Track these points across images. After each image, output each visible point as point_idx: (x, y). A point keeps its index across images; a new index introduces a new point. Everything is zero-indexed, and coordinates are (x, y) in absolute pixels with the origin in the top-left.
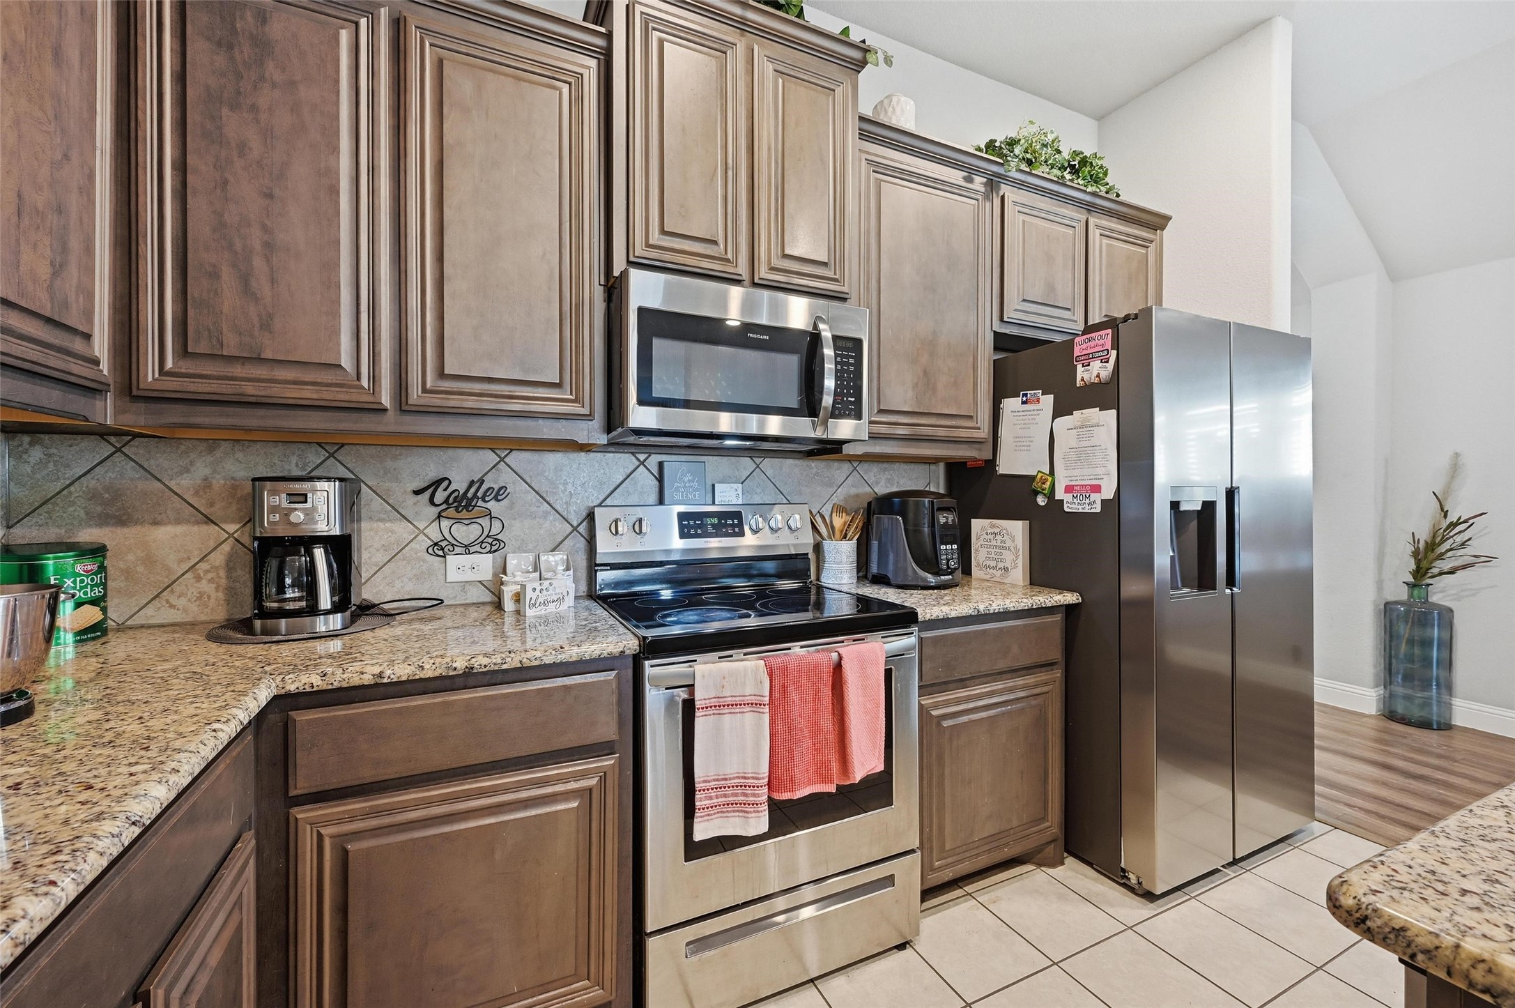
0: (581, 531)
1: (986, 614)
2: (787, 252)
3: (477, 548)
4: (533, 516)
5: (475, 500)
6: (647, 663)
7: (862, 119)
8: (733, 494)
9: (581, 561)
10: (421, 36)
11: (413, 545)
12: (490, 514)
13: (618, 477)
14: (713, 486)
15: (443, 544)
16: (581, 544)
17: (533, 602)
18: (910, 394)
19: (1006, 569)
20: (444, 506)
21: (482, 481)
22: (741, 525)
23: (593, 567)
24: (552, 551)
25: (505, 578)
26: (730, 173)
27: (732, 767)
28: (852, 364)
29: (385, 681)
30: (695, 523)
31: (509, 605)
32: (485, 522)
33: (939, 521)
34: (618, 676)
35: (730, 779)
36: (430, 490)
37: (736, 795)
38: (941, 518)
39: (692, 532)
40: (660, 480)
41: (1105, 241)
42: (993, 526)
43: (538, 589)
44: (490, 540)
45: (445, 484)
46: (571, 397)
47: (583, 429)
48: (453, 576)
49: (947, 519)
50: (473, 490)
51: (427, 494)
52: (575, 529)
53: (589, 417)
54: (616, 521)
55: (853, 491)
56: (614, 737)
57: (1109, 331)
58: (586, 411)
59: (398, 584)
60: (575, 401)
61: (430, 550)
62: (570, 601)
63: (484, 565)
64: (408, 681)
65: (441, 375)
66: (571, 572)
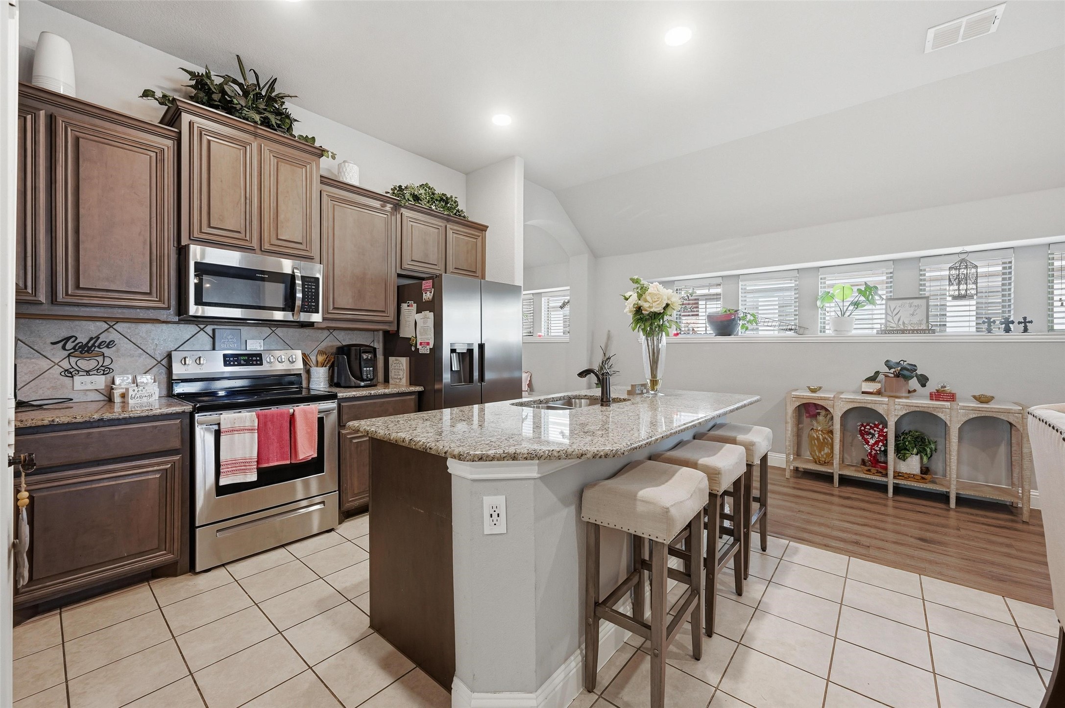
0: (163, 363)
1: (374, 395)
2: (279, 238)
3: (95, 372)
4: (132, 356)
5: (93, 348)
6: (196, 415)
7: (321, 176)
8: (258, 344)
9: (164, 378)
10: (65, 125)
11: (50, 371)
12: (104, 355)
13: (187, 336)
14: (246, 341)
15: (71, 370)
16: (163, 370)
17: (133, 396)
18: (351, 300)
19: (401, 379)
20: (72, 351)
21: (98, 338)
22: (261, 360)
23: (171, 382)
24: (145, 373)
25: (114, 386)
26: (248, 201)
27: (239, 455)
28: (313, 289)
29: (56, 423)
30: (233, 359)
31: (117, 399)
32: (100, 359)
33: (363, 357)
34: (181, 422)
35: (238, 460)
36: (63, 343)
37: (241, 466)
38: (364, 356)
39: (232, 363)
40: (213, 338)
41: (455, 235)
42: (396, 360)
43: (136, 390)
44: (103, 368)
45: (73, 339)
46: (156, 299)
47: (164, 314)
48: (78, 386)
49: (368, 356)
50: (92, 342)
51: (61, 344)
52: (159, 362)
53: (169, 308)
54: (185, 358)
55: (330, 344)
56: (179, 447)
57: (431, 281)
58: (166, 306)
59: (41, 392)
60: (160, 301)
61: (63, 374)
62: (156, 396)
63: (100, 381)
64: (68, 423)
65: (78, 287)
66: (157, 383)
